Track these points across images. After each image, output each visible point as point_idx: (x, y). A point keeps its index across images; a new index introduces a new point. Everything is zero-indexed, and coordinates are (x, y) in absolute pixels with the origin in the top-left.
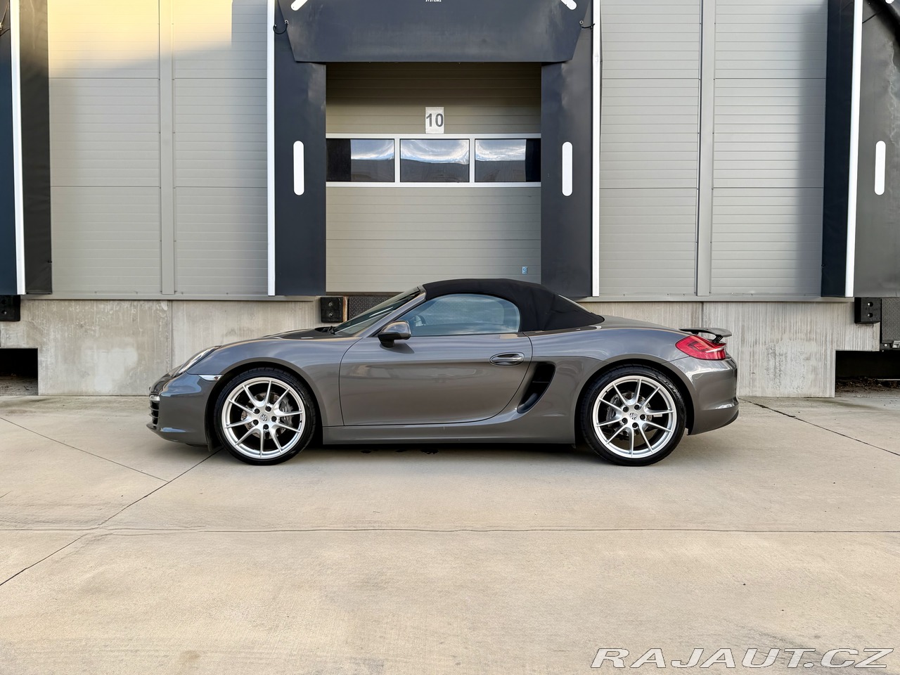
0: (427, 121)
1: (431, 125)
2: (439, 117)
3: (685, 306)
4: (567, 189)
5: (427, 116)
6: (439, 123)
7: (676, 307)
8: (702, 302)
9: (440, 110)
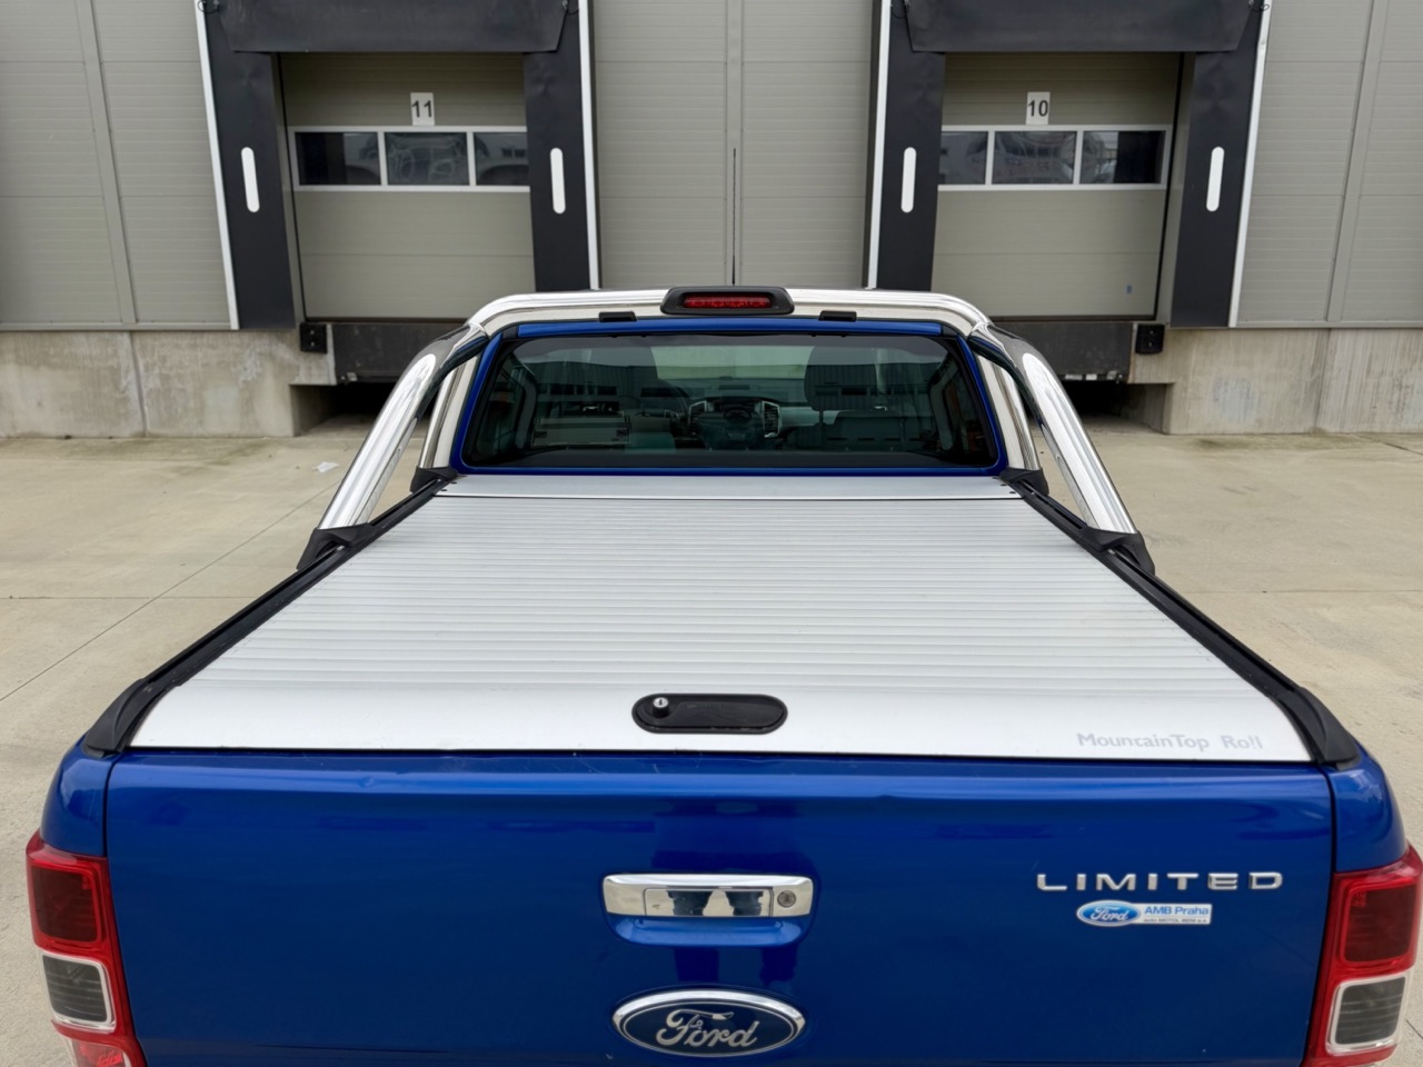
0: (1029, 109)
1: (1033, 114)
2: (1044, 105)
3: (1310, 334)
4: (1213, 203)
5: (1029, 102)
6: (1043, 112)
7: (1301, 335)
8: (1330, 329)
9: (1046, 96)
